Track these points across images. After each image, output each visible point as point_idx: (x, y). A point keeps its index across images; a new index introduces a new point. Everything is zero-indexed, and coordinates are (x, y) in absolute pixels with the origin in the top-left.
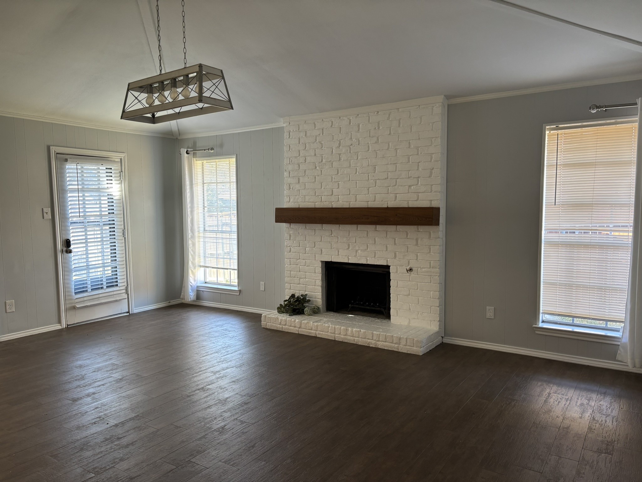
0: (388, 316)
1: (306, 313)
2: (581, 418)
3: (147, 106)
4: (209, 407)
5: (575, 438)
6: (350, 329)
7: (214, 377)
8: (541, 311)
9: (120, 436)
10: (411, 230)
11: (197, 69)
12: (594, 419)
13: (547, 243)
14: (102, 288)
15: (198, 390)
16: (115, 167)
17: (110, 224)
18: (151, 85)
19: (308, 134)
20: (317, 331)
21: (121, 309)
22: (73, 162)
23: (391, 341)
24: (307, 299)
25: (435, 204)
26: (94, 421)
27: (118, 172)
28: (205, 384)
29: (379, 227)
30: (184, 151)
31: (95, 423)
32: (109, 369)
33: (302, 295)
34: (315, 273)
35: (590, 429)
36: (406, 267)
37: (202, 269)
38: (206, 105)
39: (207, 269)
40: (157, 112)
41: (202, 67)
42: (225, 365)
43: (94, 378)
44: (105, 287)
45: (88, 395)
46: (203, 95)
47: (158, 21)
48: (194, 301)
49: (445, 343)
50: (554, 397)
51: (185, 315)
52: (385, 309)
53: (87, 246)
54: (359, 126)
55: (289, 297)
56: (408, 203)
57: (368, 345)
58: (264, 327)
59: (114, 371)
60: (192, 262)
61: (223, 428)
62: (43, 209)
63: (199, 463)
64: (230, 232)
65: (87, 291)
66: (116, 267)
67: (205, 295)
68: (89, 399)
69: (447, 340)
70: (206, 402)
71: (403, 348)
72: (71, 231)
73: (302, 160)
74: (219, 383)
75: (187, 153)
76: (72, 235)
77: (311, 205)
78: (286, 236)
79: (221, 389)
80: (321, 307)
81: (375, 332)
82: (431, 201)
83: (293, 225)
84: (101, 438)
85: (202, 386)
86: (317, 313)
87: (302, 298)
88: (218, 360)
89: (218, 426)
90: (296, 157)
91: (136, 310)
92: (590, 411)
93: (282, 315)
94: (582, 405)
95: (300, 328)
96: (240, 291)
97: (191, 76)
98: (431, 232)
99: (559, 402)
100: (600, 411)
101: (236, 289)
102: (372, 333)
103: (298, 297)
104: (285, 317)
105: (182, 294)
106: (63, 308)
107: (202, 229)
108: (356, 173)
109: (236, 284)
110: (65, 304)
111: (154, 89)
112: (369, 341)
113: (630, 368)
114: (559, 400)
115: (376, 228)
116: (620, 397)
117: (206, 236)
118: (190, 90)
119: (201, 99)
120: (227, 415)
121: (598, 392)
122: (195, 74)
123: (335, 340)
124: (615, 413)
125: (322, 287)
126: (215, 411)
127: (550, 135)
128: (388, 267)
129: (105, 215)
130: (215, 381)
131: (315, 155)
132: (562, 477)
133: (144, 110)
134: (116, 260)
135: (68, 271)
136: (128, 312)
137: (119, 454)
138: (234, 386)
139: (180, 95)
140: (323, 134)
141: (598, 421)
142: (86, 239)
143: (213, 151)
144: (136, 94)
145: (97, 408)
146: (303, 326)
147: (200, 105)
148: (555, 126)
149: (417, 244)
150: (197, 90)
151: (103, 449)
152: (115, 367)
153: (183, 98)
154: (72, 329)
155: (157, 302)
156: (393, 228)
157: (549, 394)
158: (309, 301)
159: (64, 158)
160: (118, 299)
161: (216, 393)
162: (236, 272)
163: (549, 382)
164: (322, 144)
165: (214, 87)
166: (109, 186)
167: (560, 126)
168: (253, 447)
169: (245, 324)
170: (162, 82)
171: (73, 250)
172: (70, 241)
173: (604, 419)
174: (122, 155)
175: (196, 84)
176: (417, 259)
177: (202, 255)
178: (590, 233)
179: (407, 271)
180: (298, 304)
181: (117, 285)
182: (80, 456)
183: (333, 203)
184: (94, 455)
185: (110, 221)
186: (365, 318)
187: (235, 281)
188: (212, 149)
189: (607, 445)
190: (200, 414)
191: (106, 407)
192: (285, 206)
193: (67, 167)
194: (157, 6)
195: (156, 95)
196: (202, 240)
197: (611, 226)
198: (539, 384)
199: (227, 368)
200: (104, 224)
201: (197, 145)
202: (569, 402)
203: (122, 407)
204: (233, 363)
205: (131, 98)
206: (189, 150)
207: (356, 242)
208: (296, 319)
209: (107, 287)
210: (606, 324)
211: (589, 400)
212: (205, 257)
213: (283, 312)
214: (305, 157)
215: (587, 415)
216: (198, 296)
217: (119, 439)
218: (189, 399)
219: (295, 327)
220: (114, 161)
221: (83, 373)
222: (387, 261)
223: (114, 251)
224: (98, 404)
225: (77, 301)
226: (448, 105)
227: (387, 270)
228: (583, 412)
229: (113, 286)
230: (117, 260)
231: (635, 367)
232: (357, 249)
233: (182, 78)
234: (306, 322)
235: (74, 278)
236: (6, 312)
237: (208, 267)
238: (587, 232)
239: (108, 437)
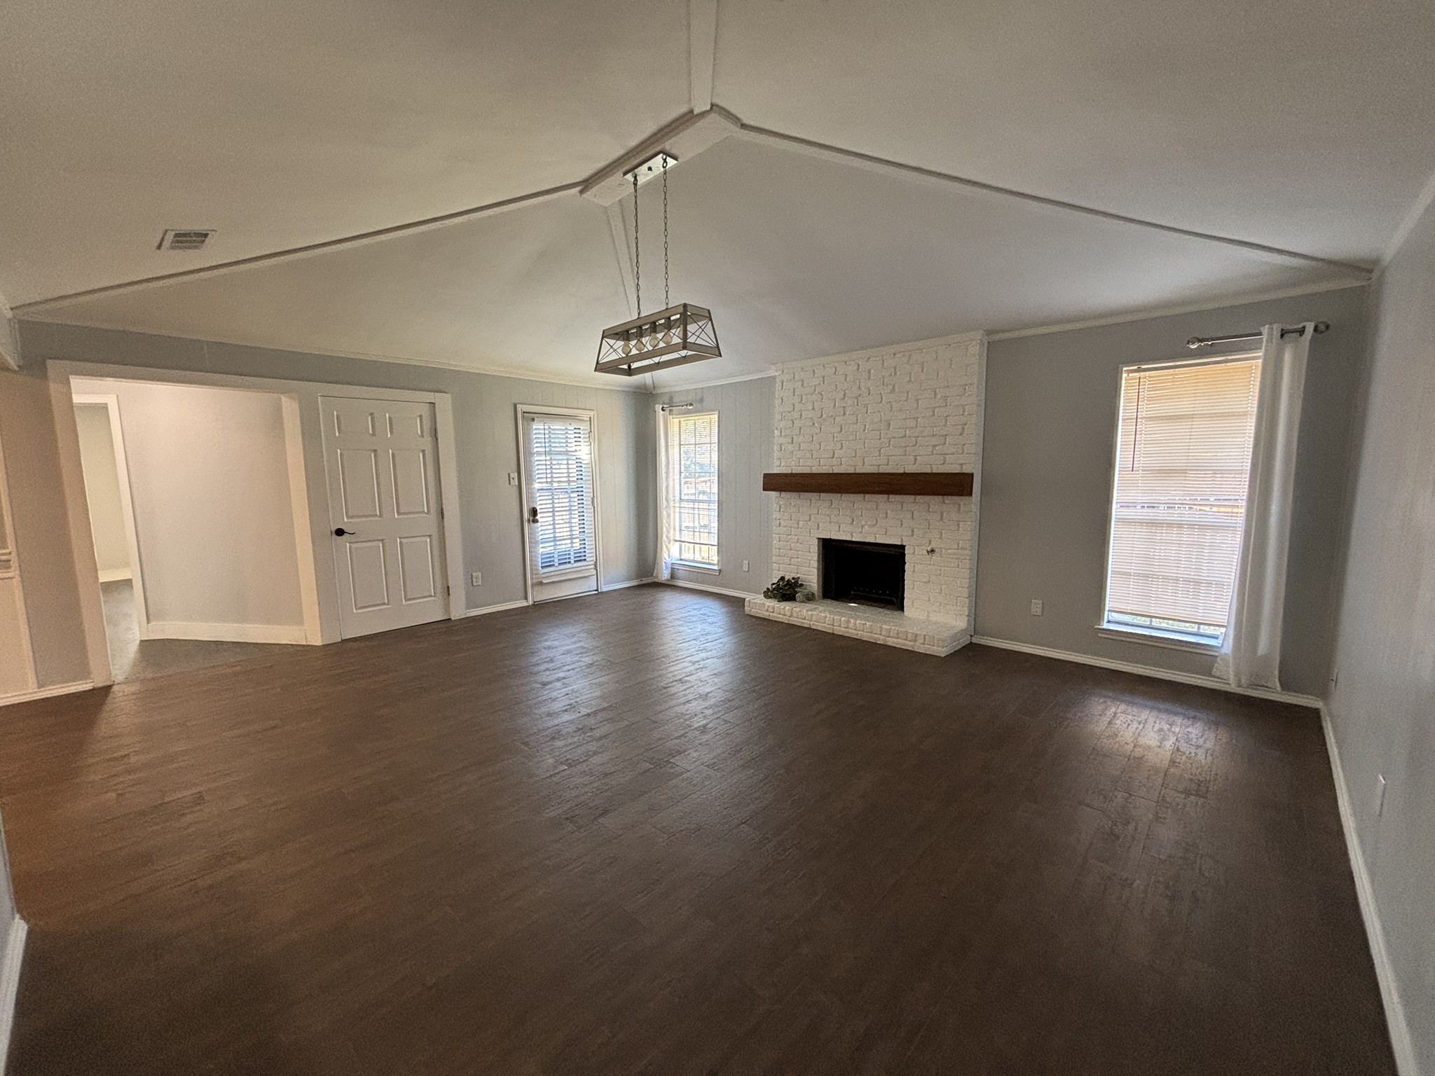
0: (900, 607)
1: (798, 599)
2: (1160, 747)
3: (624, 355)
4: (688, 702)
5: (1152, 772)
6: (852, 621)
7: (692, 668)
8: (1107, 608)
9: (593, 727)
10: (934, 501)
11: (681, 310)
12: (1178, 750)
13: (1118, 520)
14: (569, 562)
15: (676, 681)
16: (584, 427)
17: (578, 491)
18: (628, 331)
19: (805, 384)
20: (811, 621)
21: (588, 586)
22: (540, 421)
23: (905, 637)
24: (800, 582)
25: (966, 469)
26: (564, 708)
27: (587, 432)
28: (683, 675)
29: (893, 498)
30: (658, 407)
31: (566, 711)
32: (578, 652)
33: (793, 578)
34: (810, 552)
35: (1173, 762)
36: (926, 548)
37: (678, 543)
38: (690, 353)
39: (683, 544)
40: (633, 362)
41: (687, 307)
42: (704, 655)
43: (563, 661)
44: (572, 562)
45: (558, 680)
46: (688, 341)
47: (637, 256)
48: (668, 580)
49: (975, 644)
50: (1122, 717)
51: (659, 596)
52: (897, 598)
53: (554, 515)
54: (869, 371)
55: (777, 580)
56: (931, 468)
57: (874, 641)
58: (748, 613)
59: (584, 655)
60: (667, 536)
61: (704, 726)
62: (509, 474)
63: (678, 764)
64: (709, 502)
65: (553, 565)
66: (584, 540)
67: (680, 573)
68: (559, 684)
69: (975, 640)
70: (685, 695)
71: (920, 648)
72: (538, 499)
73: (797, 415)
74: (698, 675)
75: (663, 410)
76: (539, 503)
77: (806, 470)
78: (775, 506)
79: (702, 681)
80: (816, 593)
81: (884, 626)
82: (962, 465)
83: (783, 494)
84: (572, 728)
85: (680, 677)
86: (811, 600)
87: (793, 581)
88: (697, 649)
89: (699, 724)
90: (790, 412)
91: (605, 589)
92: (1173, 739)
93: (769, 600)
94: (1161, 730)
95: (790, 617)
96: (720, 571)
97: (672, 318)
98: (962, 504)
99: (1129, 725)
100: (1188, 741)
101: (716, 568)
102: (881, 627)
103: (788, 581)
104: (772, 603)
105: (655, 571)
106: (529, 583)
107: (677, 498)
108: (864, 430)
109: (716, 562)
110: (532, 578)
111: (631, 336)
112: (876, 636)
113: (1233, 688)
114: (1130, 722)
115: (888, 498)
116: (1217, 724)
117: (682, 506)
118: (672, 335)
119: (685, 346)
120: (709, 712)
121: (1185, 716)
122: (678, 316)
123: (833, 634)
124: (1209, 745)
125: (818, 569)
126: (695, 706)
127: (1128, 379)
128: (903, 547)
129: (573, 481)
130: (694, 672)
131: (813, 409)
132: (1133, 820)
133: (621, 361)
134: (584, 532)
135: (534, 543)
136: (597, 590)
137: (593, 746)
138: (716, 680)
139: (661, 342)
140: (824, 383)
141: (1184, 753)
142: (553, 507)
143: (691, 407)
144: (612, 342)
145: (567, 694)
146: (795, 615)
147: (683, 353)
148: (1136, 367)
149: (942, 519)
150: (681, 335)
151: (576, 739)
152: (584, 650)
153: (664, 345)
154: (538, 606)
155: (629, 579)
156: (911, 498)
157: (1115, 713)
158: (802, 585)
159: (531, 417)
160: (586, 575)
161: (695, 686)
162: (716, 547)
163: (1114, 699)
164: (822, 395)
165: (700, 330)
166: (577, 448)
167: (1143, 367)
168: (740, 751)
169: (727, 609)
170: (640, 327)
171: (540, 520)
172: (537, 510)
173: (1193, 751)
174: (592, 413)
175: (678, 327)
176: (941, 538)
177: (678, 528)
178: (1176, 508)
179: (928, 552)
180: (789, 589)
181: (585, 560)
182: (552, 745)
183: (813, 468)
184: (566, 746)
185: (578, 487)
186: (872, 608)
187: (715, 559)
188: (691, 405)
189: (1199, 785)
190: (679, 709)
191: (577, 694)
192: (775, 471)
193: (534, 427)
194: (637, 238)
195: (633, 343)
196: (677, 510)
197: (1212, 499)
198: (1102, 700)
199: (707, 658)
200: (572, 492)
201: (674, 401)
202: (1142, 725)
203: (594, 695)
204: (714, 653)
205: (605, 347)
206: (665, 406)
207: (861, 516)
208: (787, 606)
209: (575, 561)
210: (1199, 628)
211: (1171, 725)
212: (680, 530)
213: (771, 598)
214: (801, 411)
215: (1169, 744)
216: (673, 577)
217: (591, 729)
218: (665, 691)
219: (785, 615)
220: (583, 420)
221: (552, 655)
222: (902, 539)
223: (583, 522)
224: (569, 690)
225: (544, 575)
226: (989, 342)
227: (901, 550)
228: (1163, 740)
229: (580, 560)
230: (586, 532)
231: (1240, 686)
232: (863, 523)
233: (663, 321)
234: (798, 609)
235: (541, 550)
236: (472, 585)
237: (684, 542)
238: (1172, 507)
239: (580, 727)
